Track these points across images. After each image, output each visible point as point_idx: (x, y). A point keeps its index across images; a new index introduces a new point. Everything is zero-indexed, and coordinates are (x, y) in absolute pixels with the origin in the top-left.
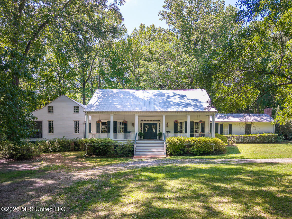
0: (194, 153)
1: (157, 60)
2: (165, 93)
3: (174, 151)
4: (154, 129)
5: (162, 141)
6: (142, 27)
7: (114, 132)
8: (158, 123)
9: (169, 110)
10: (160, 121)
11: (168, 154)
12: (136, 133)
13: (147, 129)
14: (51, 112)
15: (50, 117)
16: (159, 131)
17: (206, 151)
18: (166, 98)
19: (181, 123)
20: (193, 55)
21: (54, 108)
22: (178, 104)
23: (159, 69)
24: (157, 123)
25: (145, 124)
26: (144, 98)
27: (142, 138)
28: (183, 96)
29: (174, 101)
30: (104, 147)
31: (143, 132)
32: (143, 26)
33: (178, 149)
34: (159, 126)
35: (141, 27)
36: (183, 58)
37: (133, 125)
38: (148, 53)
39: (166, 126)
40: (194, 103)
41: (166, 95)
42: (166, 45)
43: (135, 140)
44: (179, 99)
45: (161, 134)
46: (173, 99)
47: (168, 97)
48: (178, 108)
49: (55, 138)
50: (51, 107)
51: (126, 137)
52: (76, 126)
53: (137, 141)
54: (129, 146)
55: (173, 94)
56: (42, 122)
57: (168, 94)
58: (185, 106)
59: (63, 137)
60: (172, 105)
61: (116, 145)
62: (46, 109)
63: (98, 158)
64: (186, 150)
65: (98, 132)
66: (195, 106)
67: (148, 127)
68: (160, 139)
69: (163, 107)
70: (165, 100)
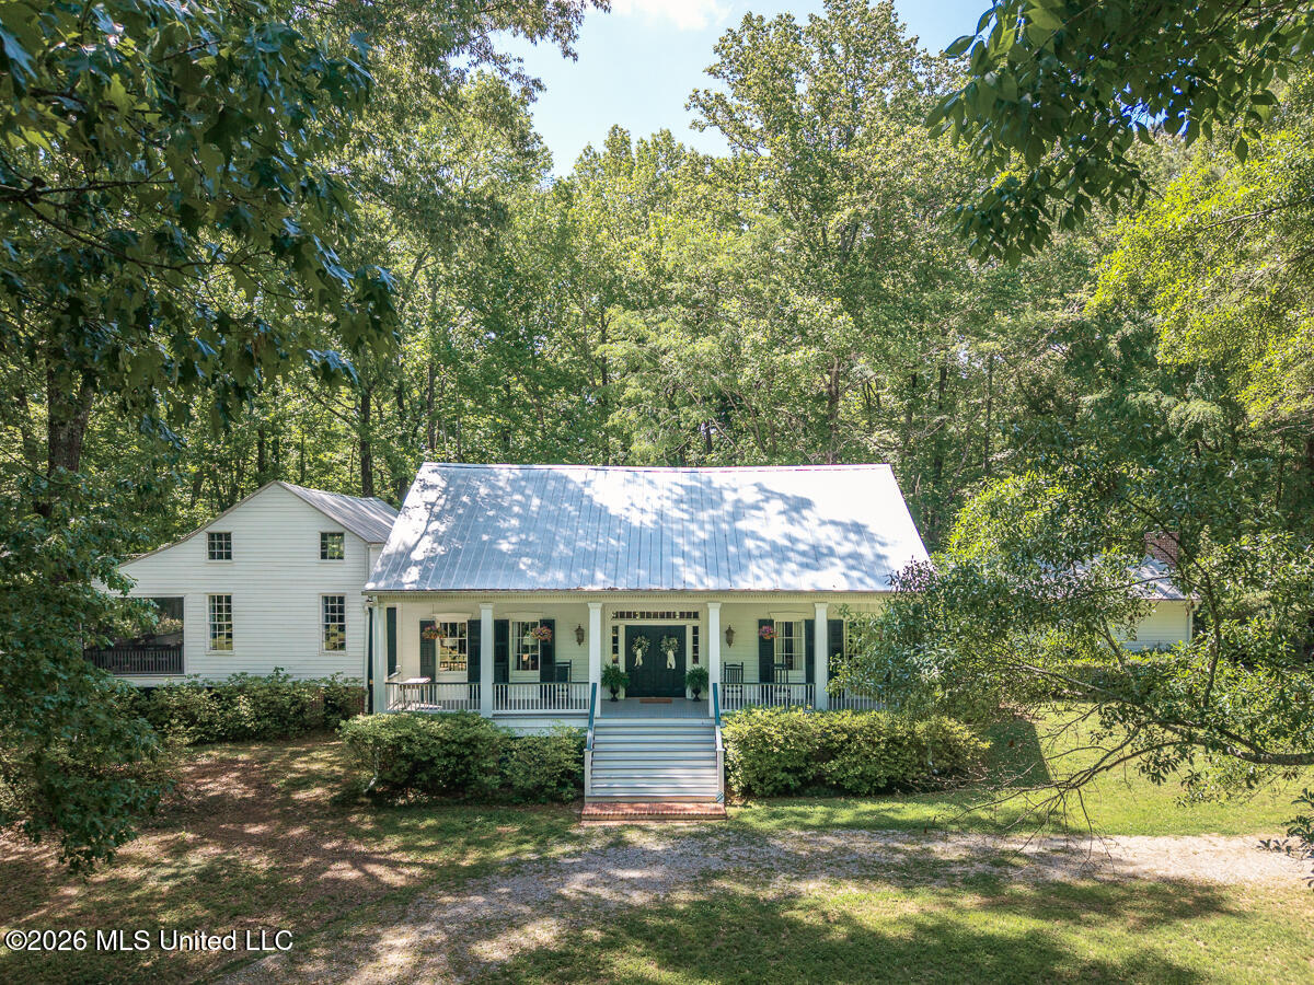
0: (848, 785)
2: (721, 488)
3: (761, 777)
4: (671, 654)
5: (706, 722)
6: (618, 141)
7: (496, 680)
8: (689, 624)
10: (696, 615)
11: (735, 788)
12: (594, 685)
13: (639, 652)
14: (220, 557)
15: (220, 577)
16: (696, 659)
17: (899, 777)
18: (727, 516)
19: (789, 627)
20: (837, 292)
21: (233, 541)
22: (779, 553)
24: (684, 627)
25: (632, 633)
26: (627, 514)
27: (622, 695)
28: (798, 506)
29: (763, 533)
30: (453, 761)
31: (622, 669)
32: (623, 139)
33: (776, 768)
34: (696, 640)
35: (611, 144)
37: (581, 635)
39: (724, 639)
40: (846, 548)
41: (729, 496)
43: (590, 717)
44: (783, 518)
45: (701, 678)
46: (755, 521)
47: (738, 512)
48: (778, 572)
49: (238, 672)
50: (220, 535)
51: (548, 698)
52: (333, 620)
53: (595, 722)
54: (563, 755)
55: (756, 489)
56: (180, 600)
57: (735, 490)
58: (809, 561)
59: (277, 669)
60: (749, 555)
61: (505, 748)
62: (197, 545)
63: (425, 806)
64: (811, 772)
65: (427, 668)
66: (851, 562)
67: (646, 644)
68: (697, 700)
69: (711, 567)
70: (724, 526)
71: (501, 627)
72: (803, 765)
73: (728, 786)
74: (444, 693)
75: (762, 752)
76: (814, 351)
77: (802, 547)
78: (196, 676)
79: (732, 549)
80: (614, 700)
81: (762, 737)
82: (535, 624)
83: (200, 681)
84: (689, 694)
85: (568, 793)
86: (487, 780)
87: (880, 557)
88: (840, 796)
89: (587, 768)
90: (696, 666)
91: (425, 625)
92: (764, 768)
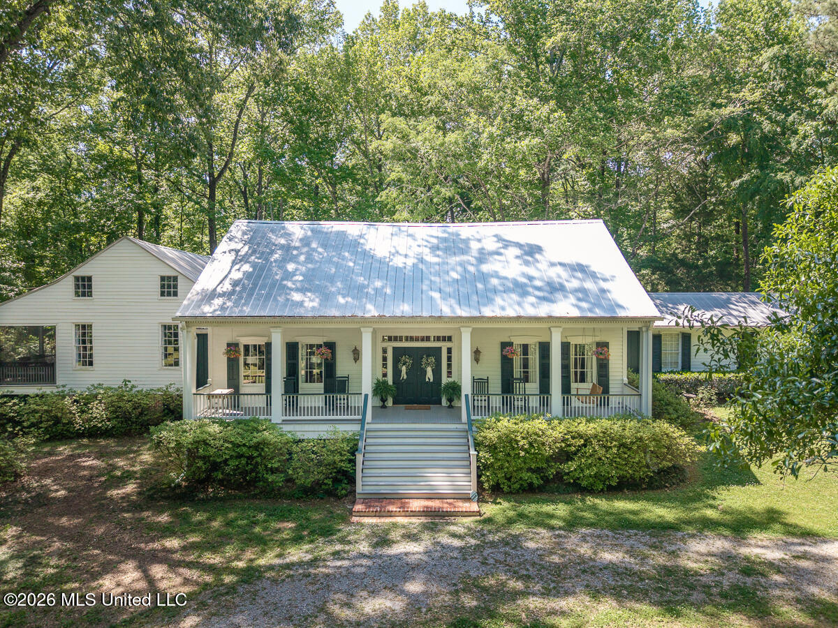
0: (584, 483)
1: (436, 111)
2: (469, 239)
3: (508, 476)
4: (429, 370)
5: (460, 427)
6: (390, 8)
7: (287, 391)
8: (444, 346)
9: (487, 312)
10: (450, 339)
11: (486, 486)
12: (366, 396)
13: (404, 369)
14: (83, 295)
15: (82, 311)
16: (449, 373)
17: (628, 475)
18: (473, 261)
19: (525, 348)
20: (551, 97)
21: (93, 283)
22: (520, 289)
23: (442, 145)
24: (440, 348)
25: (398, 353)
26: (393, 259)
27: (390, 403)
28: (531, 251)
29: (503, 273)
30: (244, 461)
31: (390, 382)
32: (393, 6)
33: (521, 469)
34: (449, 359)
35: (385, 9)
36: (522, 110)
37: (356, 354)
38: (407, 91)
39: (474, 358)
40: (575, 284)
41: (475, 246)
42: (463, 65)
43: (362, 422)
44: (519, 261)
45: (455, 389)
46: (498, 263)
47: (483, 257)
48: (519, 304)
49: (96, 384)
50: (83, 278)
51: (331, 406)
52: (170, 343)
53: (366, 426)
54: (337, 458)
55: (495, 239)
56: (53, 328)
57: (479, 241)
58: (546, 294)
59: (125, 381)
60: (495, 291)
61: (288, 451)
62: (66, 284)
63: (222, 499)
64: (552, 472)
65: (233, 381)
66: (580, 295)
67: (409, 361)
68: (451, 407)
69: (462, 300)
70: (471, 269)
71: (292, 349)
72: (545, 466)
73: (480, 484)
74: (246, 401)
75: (509, 455)
76: (537, 140)
77: (538, 283)
78: (64, 386)
79: (480, 286)
80: (384, 407)
81: (510, 442)
82: (319, 346)
83: (66, 389)
84: (444, 402)
85: (342, 489)
86: (271, 478)
87: (603, 291)
88: (576, 492)
89: (359, 467)
90: (450, 380)
91: (232, 347)
92: (511, 469)
